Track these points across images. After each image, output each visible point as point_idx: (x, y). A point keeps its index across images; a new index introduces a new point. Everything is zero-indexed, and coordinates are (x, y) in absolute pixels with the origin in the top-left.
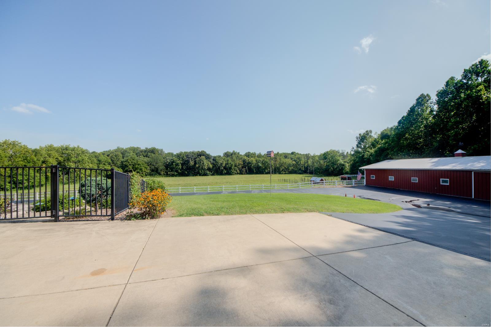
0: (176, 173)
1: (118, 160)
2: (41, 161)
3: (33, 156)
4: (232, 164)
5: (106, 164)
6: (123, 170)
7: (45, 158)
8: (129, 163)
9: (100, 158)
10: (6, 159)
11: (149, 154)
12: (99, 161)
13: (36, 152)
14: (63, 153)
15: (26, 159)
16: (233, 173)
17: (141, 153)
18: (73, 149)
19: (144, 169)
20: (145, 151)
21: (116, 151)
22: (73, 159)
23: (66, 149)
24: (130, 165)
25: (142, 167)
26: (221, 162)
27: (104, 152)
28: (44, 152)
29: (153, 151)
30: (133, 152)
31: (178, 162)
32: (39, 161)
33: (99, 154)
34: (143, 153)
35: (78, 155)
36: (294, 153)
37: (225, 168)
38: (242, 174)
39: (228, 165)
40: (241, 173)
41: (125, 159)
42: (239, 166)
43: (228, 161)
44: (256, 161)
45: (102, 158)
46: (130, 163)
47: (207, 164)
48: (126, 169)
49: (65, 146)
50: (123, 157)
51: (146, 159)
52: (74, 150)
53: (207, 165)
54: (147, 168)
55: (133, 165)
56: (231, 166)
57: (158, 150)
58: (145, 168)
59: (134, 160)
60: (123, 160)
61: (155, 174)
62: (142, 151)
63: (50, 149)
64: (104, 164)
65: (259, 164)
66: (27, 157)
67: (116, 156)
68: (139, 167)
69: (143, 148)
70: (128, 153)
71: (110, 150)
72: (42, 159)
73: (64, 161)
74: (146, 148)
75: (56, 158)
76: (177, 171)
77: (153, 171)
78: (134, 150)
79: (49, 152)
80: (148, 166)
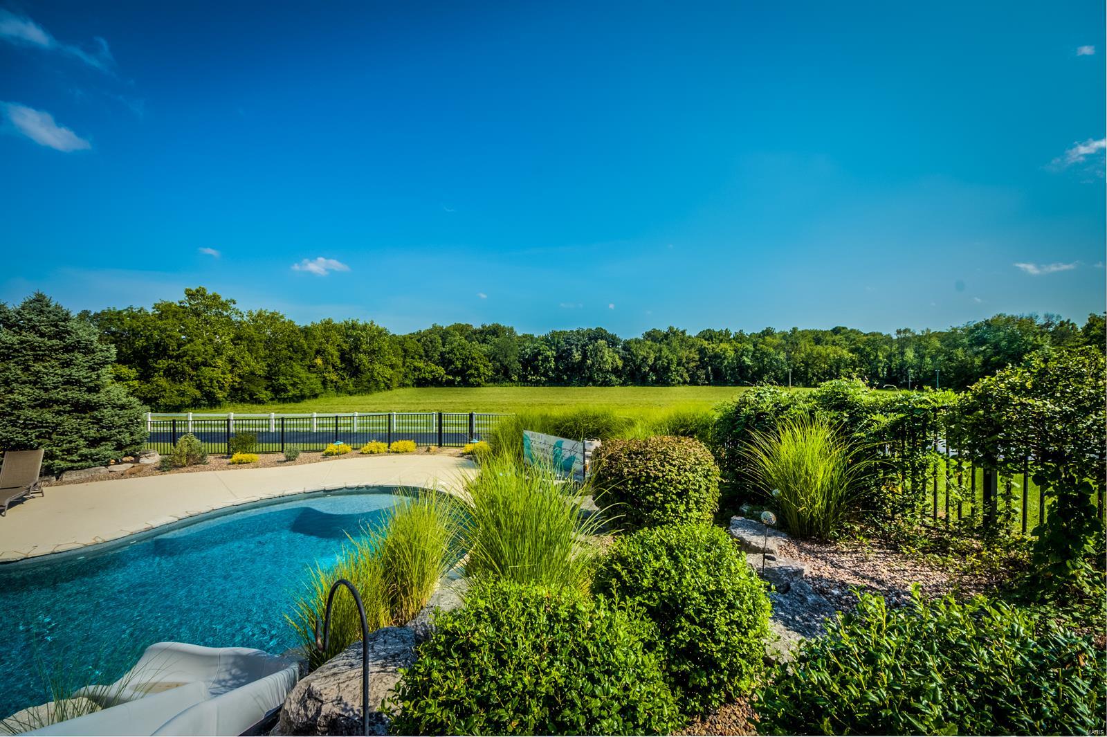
0: (543, 378)
1: (435, 351)
2: (314, 349)
3: (302, 340)
4: (672, 360)
5: (416, 357)
6: (446, 370)
7: (321, 343)
8: (455, 355)
9: (406, 346)
10: (261, 345)
11: (489, 337)
12: (405, 351)
13: (306, 332)
14: (348, 336)
15: (291, 346)
16: (673, 380)
17: (474, 337)
18: (364, 328)
19: (482, 369)
20: (482, 332)
21: (430, 332)
22: (364, 347)
23: (354, 327)
24: (457, 359)
25: (479, 365)
26: (645, 354)
27: (411, 334)
28: (318, 334)
29: (495, 331)
30: (461, 335)
31: (549, 353)
32: (311, 349)
33: (404, 338)
34: (478, 336)
35: (372, 338)
36: (843, 331)
37: (653, 368)
38: (697, 384)
39: (660, 362)
40: (694, 382)
41: (448, 348)
42: (688, 363)
43: (660, 350)
44: (736, 351)
45: (410, 345)
46: (458, 356)
47: (611, 358)
48: (450, 368)
49: (350, 322)
50: (444, 345)
51: (486, 348)
52: (365, 330)
53: (610, 360)
54: (487, 366)
55: (463, 359)
56: (668, 363)
57: (504, 330)
58: (485, 365)
59: (463, 349)
60: (444, 350)
61: (503, 379)
62: (475, 332)
63: (328, 326)
64: (413, 358)
65: (745, 358)
66: (293, 342)
67: (431, 342)
68: (474, 364)
69: (477, 326)
70: (452, 335)
71: (420, 331)
72: (316, 347)
73: (351, 350)
74: (483, 326)
75: (338, 346)
76: (545, 375)
77: (497, 371)
78: (461, 329)
79: (327, 334)
80: (490, 362)
